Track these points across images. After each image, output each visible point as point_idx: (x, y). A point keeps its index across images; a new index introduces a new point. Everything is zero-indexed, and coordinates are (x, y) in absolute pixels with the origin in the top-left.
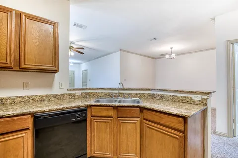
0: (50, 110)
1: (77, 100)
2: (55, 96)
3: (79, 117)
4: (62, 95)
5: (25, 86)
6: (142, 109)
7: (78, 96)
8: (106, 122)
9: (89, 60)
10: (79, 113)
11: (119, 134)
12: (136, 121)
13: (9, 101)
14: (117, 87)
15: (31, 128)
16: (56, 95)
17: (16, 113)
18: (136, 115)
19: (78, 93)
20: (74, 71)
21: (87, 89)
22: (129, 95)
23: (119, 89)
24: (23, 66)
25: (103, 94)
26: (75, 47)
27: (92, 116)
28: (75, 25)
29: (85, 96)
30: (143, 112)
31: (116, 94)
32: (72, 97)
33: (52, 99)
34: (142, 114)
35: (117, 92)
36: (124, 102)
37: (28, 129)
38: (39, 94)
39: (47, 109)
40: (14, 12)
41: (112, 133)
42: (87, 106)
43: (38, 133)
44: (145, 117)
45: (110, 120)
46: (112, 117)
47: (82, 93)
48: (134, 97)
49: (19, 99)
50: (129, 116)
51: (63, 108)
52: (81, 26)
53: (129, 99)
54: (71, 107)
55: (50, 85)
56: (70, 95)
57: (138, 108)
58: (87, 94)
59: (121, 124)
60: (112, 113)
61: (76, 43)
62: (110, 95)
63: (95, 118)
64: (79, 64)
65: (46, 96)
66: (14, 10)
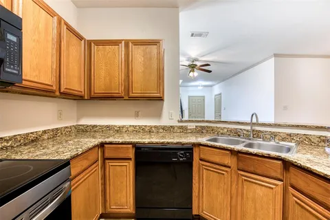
0: (149, 143)
1: (189, 135)
2: (164, 128)
3: (181, 157)
4: (171, 127)
5: (137, 115)
6: (287, 165)
7: (190, 129)
8: (219, 173)
9: (223, 80)
10: (182, 152)
11: (239, 198)
12: (274, 184)
13: (124, 130)
14: (248, 120)
15: (133, 159)
16: (165, 126)
17: (121, 141)
18: (274, 174)
19: (192, 126)
20: (204, 97)
21: (203, 121)
22: (274, 135)
23: (252, 124)
24: (131, 95)
25: (226, 130)
26: (199, 64)
27: (201, 160)
28: (192, 35)
29: (200, 131)
30: (289, 170)
31: (248, 131)
32: (184, 130)
33: (161, 130)
34: (288, 175)
35: (248, 128)
36: (259, 146)
37: (130, 159)
38: (148, 124)
39: (147, 141)
40: (123, 42)
41: (229, 192)
42: (194, 145)
43: (138, 166)
44: (294, 182)
45: (226, 171)
46: (230, 167)
47: (196, 126)
48: (283, 140)
49: (132, 128)
50: (258, 171)
51: (162, 143)
52: (200, 35)
53: (272, 143)
54: (172, 143)
55: (158, 115)
56: (181, 127)
57: (280, 162)
58: (203, 128)
59: (245, 183)
60: (228, 160)
61: (200, 59)
62: (237, 133)
63: (205, 163)
64: (211, 86)
65: (155, 127)
66: (123, 40)
